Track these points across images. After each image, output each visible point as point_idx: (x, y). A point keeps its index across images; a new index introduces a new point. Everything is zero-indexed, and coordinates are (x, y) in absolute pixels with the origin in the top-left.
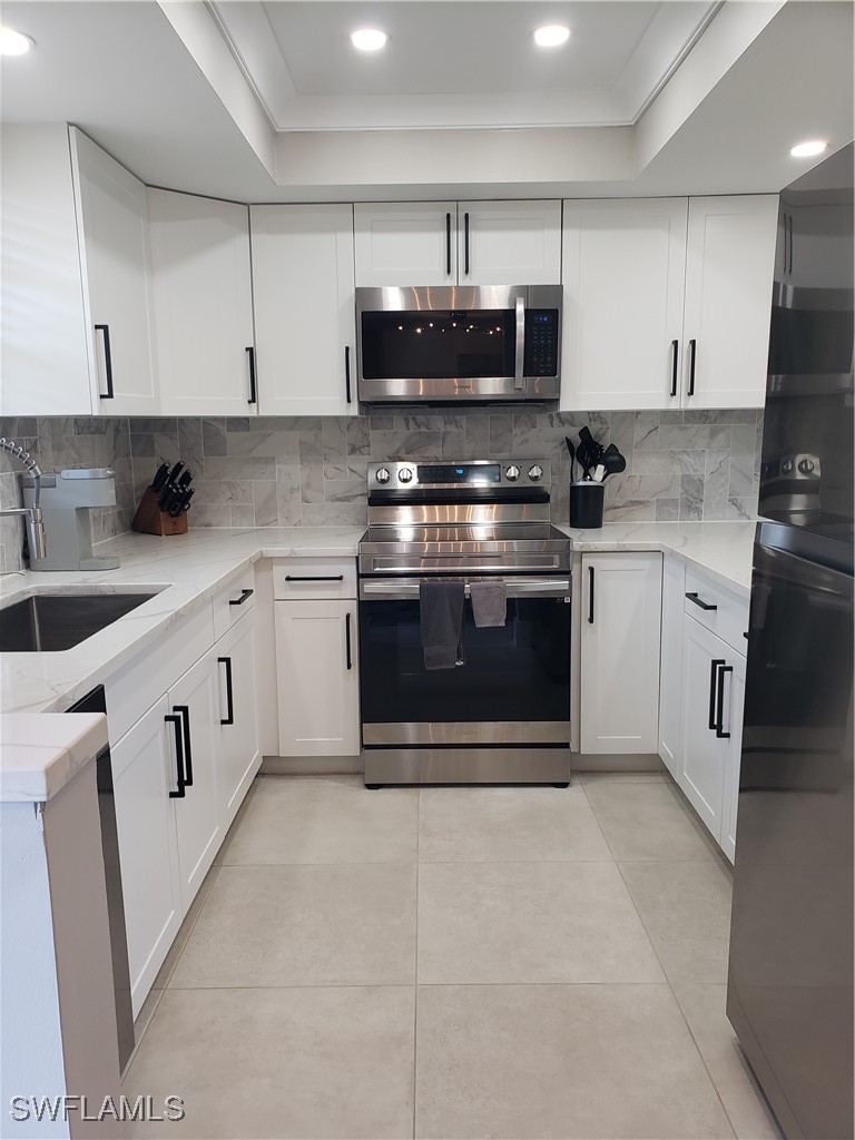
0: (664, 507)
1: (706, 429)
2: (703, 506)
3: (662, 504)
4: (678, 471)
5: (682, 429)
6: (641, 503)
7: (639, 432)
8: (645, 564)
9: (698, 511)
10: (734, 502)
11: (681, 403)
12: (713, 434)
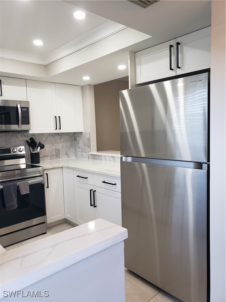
0: (52, 157)
1: (59, 137)
2: (60, 156)
3: (51, 156)
4: (54, 148)
5: (54, 137)
6: (46, 156)
7: (44, 138)
8: (59, 171)
9: (59, 157)
10: (67, 154)
11: (58, 131)
12: (61, 138)
